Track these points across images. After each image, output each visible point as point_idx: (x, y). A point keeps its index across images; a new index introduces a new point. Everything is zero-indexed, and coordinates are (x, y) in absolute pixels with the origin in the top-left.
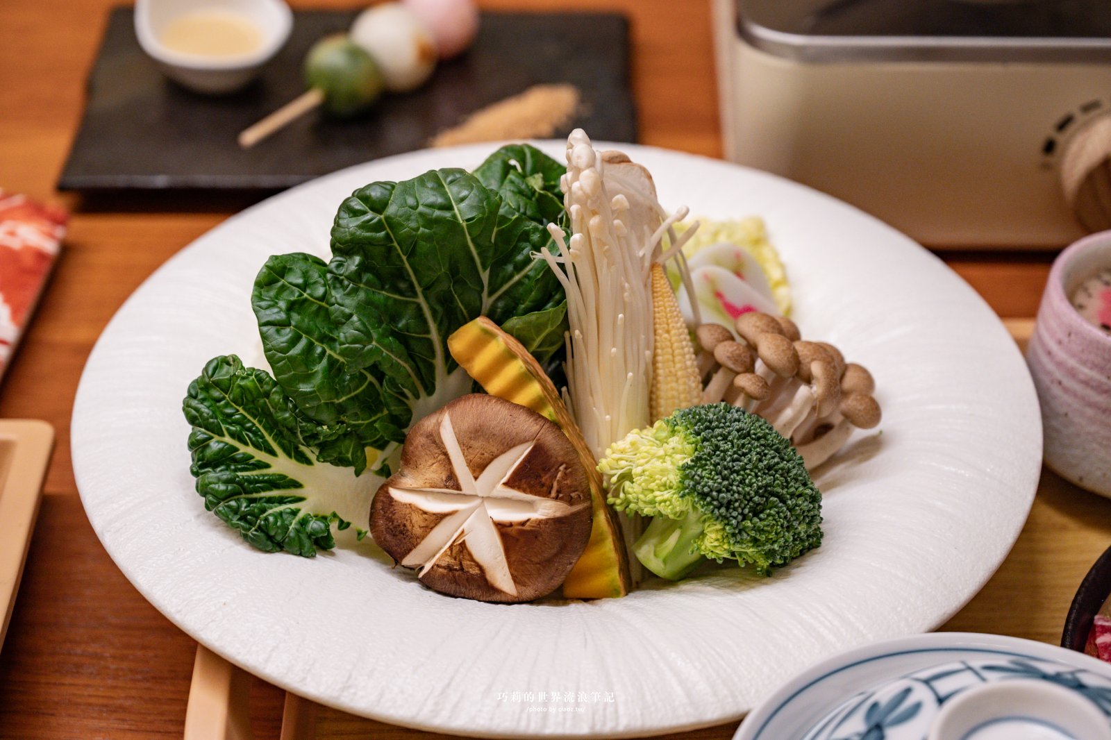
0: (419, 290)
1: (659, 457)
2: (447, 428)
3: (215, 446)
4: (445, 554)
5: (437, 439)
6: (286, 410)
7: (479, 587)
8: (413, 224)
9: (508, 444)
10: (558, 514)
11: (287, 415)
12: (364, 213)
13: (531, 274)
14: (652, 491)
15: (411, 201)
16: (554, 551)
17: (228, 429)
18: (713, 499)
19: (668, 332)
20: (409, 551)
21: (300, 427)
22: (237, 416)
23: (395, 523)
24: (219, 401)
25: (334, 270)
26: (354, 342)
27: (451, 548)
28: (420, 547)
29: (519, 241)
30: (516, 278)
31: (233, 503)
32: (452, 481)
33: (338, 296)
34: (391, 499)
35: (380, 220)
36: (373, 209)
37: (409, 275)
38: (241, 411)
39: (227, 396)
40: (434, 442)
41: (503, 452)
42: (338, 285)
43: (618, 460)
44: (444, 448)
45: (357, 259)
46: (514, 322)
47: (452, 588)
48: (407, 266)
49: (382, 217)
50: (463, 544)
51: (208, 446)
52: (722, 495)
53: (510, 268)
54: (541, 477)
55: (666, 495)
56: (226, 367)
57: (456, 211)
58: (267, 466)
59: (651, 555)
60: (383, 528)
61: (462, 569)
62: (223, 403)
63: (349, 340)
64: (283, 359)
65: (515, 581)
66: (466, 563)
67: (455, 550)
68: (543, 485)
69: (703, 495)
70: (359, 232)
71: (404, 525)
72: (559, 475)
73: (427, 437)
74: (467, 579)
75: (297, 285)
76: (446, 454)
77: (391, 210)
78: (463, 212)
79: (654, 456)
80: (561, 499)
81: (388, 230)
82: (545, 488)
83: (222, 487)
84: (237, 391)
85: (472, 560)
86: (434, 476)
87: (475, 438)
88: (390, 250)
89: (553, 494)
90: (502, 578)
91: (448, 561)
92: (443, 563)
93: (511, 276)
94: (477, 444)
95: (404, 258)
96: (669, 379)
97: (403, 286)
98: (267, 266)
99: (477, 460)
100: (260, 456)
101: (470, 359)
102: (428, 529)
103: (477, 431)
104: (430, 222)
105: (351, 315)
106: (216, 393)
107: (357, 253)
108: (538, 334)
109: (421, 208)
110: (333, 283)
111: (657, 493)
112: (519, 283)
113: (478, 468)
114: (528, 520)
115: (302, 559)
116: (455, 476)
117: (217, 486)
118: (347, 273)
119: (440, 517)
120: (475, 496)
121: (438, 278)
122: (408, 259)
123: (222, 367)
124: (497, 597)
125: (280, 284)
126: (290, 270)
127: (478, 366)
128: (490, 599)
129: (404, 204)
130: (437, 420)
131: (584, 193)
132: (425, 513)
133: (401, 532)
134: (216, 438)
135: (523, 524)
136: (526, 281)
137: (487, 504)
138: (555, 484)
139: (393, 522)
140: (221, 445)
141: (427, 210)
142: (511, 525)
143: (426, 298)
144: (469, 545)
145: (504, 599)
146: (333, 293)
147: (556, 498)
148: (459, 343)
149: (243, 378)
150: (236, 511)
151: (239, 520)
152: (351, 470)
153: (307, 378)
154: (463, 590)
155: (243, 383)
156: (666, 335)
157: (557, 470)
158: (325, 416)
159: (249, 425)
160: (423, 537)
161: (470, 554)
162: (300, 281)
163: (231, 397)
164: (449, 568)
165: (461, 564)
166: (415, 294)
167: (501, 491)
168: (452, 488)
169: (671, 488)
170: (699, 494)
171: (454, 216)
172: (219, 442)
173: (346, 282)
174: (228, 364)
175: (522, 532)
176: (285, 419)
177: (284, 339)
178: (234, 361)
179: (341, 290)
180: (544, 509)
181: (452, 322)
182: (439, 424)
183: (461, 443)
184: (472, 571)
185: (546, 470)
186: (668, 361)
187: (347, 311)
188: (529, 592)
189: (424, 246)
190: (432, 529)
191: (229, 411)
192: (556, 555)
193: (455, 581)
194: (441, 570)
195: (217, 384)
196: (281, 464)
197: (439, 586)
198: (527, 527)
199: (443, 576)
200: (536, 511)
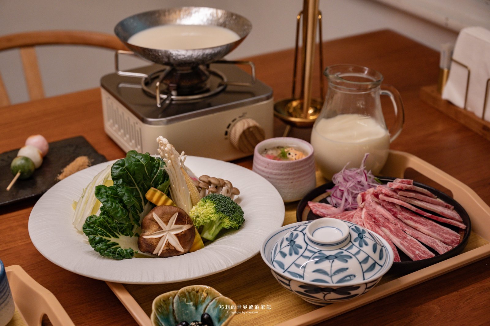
0: (136, 184)
1: (205, 209)
2: (155, 215)
3: (97, 239)
4: (165, 246)
5: (153, 219)
6: (114, 223)
7: (175, 252)
8: (133, 167)
9: (172, 214)
10: (189, 228)
11: (114, 224)
12: (120, 168)
13: (159, 174)
14: (208, 216)
15: (130, 162)
16: (190, 237)
17: (99, 233)
18: (225, 212)
19: (189, 183)
20: (154, 250)
21: (118, 226)
22: (99, 230)
23: (148, 244)
24: (94, 227)
25: (116, 184)
26: (128, 200)
27: (166, 244)
28: (157, 248)
29: (153, 167)
30: (155, 176)
31: (108, 250)
32: (160, 228)
33: (120, 190)
34: (145, 239)
35: (124, 168)
36: (121, 166)
37: (133, 181)
38: (100, 228)
39: (95, 225)
40: (152, 220)
41: (172, 216)
42: (118, 187)
43: (194, 213)
44: (156, 221)
45: (121, 180)
46: (160, 187)
47: (169, 255)
48: (132, 179)
49: (124, 167)
50: (168, 243)
51: (95, 239)
52: (227, 210)
53: (153, 174)
54: (182, 220)
55: (213, 215)
56: (92, 218)
57: (141, 161)
58: (110, 241)
59: (208, 235)
60: (145, 247)
61: (170, 249)
62: (95, 227)
63: (127, 199)
64: (112, 209)
65: (183, 248)
66: (171, 247)
67: (167, 245)
68: (183, 222)
69: (222, 212)
70: (120, 173)
71: (151, 244)
72: (186, 218)
73: (150, 220)
74: (172, 251)
75: (104, 192)
76: (156, 222)
77: (126, 165)
78: (142, 161)
79: (204, 209)
80: (189, 224)
81: (127, 170)
82: (184, 222)
83: (105, 247)
84: (98, 223)
85: (172, 246)
86: (155, 229)
87: (164, 215)
88: (128, 175)
89: (186, 223)
90: (180, 248)
91: (166, 248)
92: (165, 249)
93: (154, 177)
94: (165, 216)
95: (131, 177)
96: (193, 194)
97: (132, 184)
98: (96, 189)
99: (166, 220)
100: (108, 238)
101: (152, 199)
102: (158, 242)
103: (164, 213)
104: (137, 165)
105: (125, 193)
106: (92, 225)
107: (120, 178)
108: (166, 188)
109: (133, 163)
110: (117, 187)
111: (210, 215)
112: (156, 178)
113: (167, 222)
114: (183, 231)
115: (130, 259)
116: (160, 227)
117: (103, 247)
118: (120, 184)
119: (160, 238)
120: (166, 231)
121: (141, 179)
122: (133, 177)
123: (91, 219)
124: (180, 254)
125: (100, 193)
126: (101, 189)
127: (154, 200)
128: (178, 255)
129: (129, 163)
130: (151, 215)
131: (169, 149)
132: (156, 238)
133: (151, 246)
134: (97, 236)
135: (182, 233)
136: (158, 177)
137: (170, 232)
138: (186, 221)
139: (147, 244)
140: (99, 238)
141: (135, 163)
142: (179, 234)
143: (138, 186)
144: (170, 242)
145: (181, 254)
146: (118, 189)
147: (187, 224)
148: (148, 196)
149: (99, 219)
150: (110, 252)
151: (112, 254)
152: (129, 236)
153: (118, 212)
154: (171, 254)
155: (99, 220)
156: (189, 184)
157: (186, 217)
158: (124, 222)
159: (103, 231)
160: (157, 245)
161: (171, 245)
162: (105, 191)
163: (97, 225)
164: (167, 250)
165: (169, 248)
166: (135, 186)
167: (174, 226)
168: (161, 230)
169: (213, 213)
170: (221, 212)
171: (141, 163)
172: (98, 237)
173: (120, 186)
174: (92, 217)
175: (182, 235)
176: (114, 226)
177: (109, 204)
178: (94, 216)
179: (119, 188)
180: (185, 228)
181: (145, 191)
182: (152, 215)
183: (160, 218)
184: (172, 249)
185: (183, 218)
186: (192, 190)
187: (124, 193)
188: (187, 250)
189: (137, 172)
190: (159, 242)
191: (97, 229)
192: (191, 238)
193: (169, 253)
194: (165, 251)
195: (92, 223)
196: (113, 240)
197: (165, 256)
198: (183, 233)
199: (166, 252)
200: (183, 229)
